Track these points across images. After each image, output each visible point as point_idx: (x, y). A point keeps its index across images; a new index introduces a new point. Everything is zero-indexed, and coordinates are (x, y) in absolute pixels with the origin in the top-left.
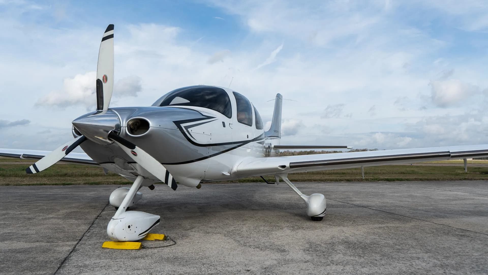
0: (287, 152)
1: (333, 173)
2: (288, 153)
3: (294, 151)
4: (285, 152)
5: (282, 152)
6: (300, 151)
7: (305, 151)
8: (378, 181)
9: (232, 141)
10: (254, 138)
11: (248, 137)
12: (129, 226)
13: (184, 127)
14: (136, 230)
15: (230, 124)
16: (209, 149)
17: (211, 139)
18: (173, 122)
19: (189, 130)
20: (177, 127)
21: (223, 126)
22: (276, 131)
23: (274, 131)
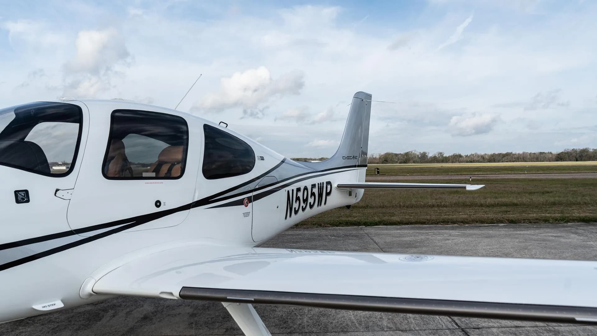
0: (474, 156)
1: (498, 204)
2: (476, 157)
3: (484, 154)
4: (471, 155)
5: (468, 155)
6: (493, 153)
7: (499, 154)
8: (567, 222)
9: (71, 230)
10: (196, 200)
11: (158, 204)
15: (58, 190)
21: (18, 201)
22: (348, 158)
23: (343, 159)
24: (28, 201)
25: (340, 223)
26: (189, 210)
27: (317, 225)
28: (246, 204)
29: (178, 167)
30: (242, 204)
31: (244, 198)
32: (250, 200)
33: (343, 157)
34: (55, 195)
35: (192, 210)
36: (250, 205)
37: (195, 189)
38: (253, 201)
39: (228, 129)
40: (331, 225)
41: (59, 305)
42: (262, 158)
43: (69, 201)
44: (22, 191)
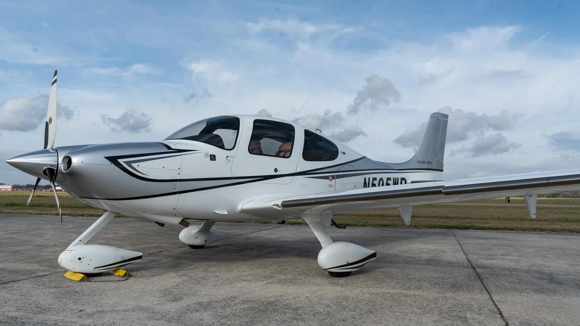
9: (232, 176)
10: (298, 171)
11: (276, 170)
12: (80, 259)
13: (124, 162)
14: (90, 263)
15: (227, 157)
16: (175, 185)
17: (179, 174)
18: (105, 157)
19: (133, 165)
20: (111, 163)
21: (211, 160)
22: (423, 162)
23: (418, 163)
24: (215, 160)
25: (434, 226)
26: (293, 177)
27: (413, 227)
28: (331, 180)
29: (288, 153)
30: (328, 179)
31: (330, 176)
32: (333, 177)
33: (418, 161)
35: (295, 177)
36: (333, 180)
37: (298, 165)
38: (336, 178)
39: (321, 134)
40: (425, 227)
41: (226, 213)
42: (344, 153)
43: (232, 162)
44: (213, 155)
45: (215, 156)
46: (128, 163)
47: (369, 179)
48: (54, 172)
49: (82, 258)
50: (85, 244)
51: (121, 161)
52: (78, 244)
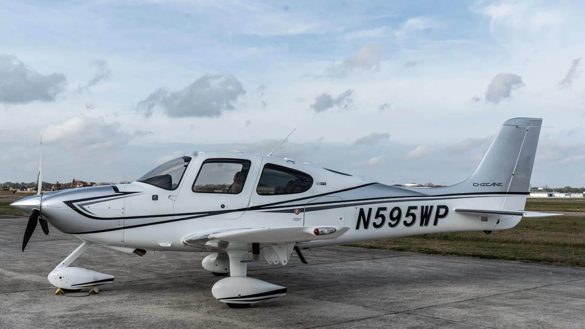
9: (174, 213)
10: (250, 206)
11: (223, 206)
12: (61, 278)
13: (77, 205)
14: (68, 281)
15: (170, 196)
16: (119, 222)
17: (123, 213)
18: (63, 202)
19: (84, 207)
20: (67, 206)
21: (153, 199)
22: (484, 185)
23: (474, 185)
24: (157, 200)
26: (244, 212)
28: (297, 213)
30: (293, 212)
31: (295, 209)
32: (302, 210)
33: (474, 184)
34: (169, 198)
35: (247, 211)
36: (301, 213)
37: (250, 201)
38: (305, 211)
42: (323, 184)
43: (174, 201)
44: (155, 195)
45: (157, 196)
46: (80, 206)
47: (370, 209)
48: (39, 212)
49: (62, 277)
50: (68, 267)
51: (75, 204)
52: (61, 266)
